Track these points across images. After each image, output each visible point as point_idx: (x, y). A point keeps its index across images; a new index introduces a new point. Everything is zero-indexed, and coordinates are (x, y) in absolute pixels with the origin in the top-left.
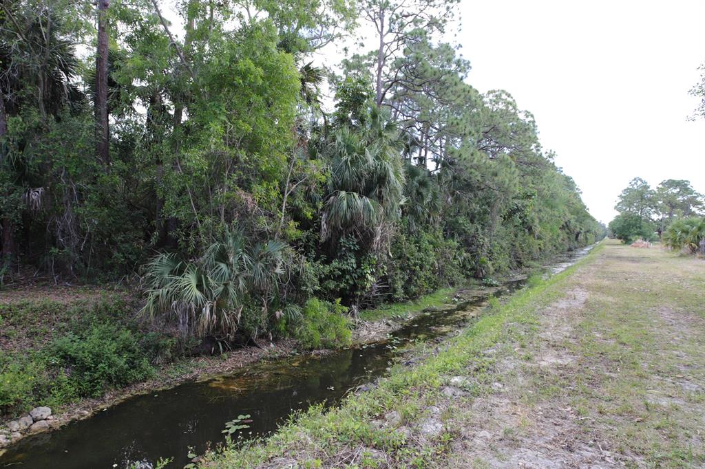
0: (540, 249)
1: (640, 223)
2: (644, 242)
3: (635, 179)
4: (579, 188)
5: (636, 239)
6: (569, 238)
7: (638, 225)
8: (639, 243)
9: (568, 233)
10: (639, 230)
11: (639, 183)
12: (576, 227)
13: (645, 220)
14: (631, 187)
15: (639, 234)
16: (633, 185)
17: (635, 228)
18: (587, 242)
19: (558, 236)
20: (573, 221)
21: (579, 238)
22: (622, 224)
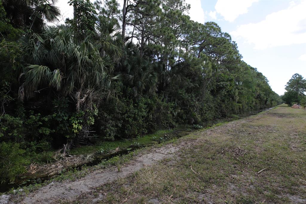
0: (239, 108)
1: (297, 96)
2: (297, 105)
3: (295, 74)
4: (267, 79)
5: (293, 104)
6: (260, 103)
7: (296, 97)
8: (295, 106)
9: (260, 101)
10: (296, 99)
11: (297, 76)
12: (264, 98)
13: (300, 95)
14: (293, 79)
15: (296, 101)
16: (294, 78)
17: (294, 98)
18: (272, 105)
19: (253, 102)
20: (262, 95)
21: (267, 103)
22: (287, 96)
